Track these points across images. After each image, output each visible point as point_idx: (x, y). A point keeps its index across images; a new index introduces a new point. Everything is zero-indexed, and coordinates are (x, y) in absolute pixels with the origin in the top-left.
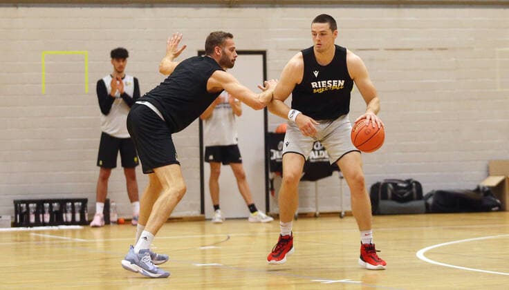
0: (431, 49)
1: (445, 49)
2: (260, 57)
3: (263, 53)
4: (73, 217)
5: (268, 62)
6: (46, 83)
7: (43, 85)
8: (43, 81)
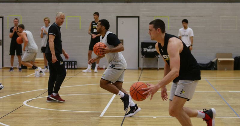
0: (197, 16)
1: (202, 16)
2: (137, 18)
3: (138, 17)
4: (72, 67)
5: (140, 20)
6: (68, 26)
7: (67, 26)
8: (67, 25)
